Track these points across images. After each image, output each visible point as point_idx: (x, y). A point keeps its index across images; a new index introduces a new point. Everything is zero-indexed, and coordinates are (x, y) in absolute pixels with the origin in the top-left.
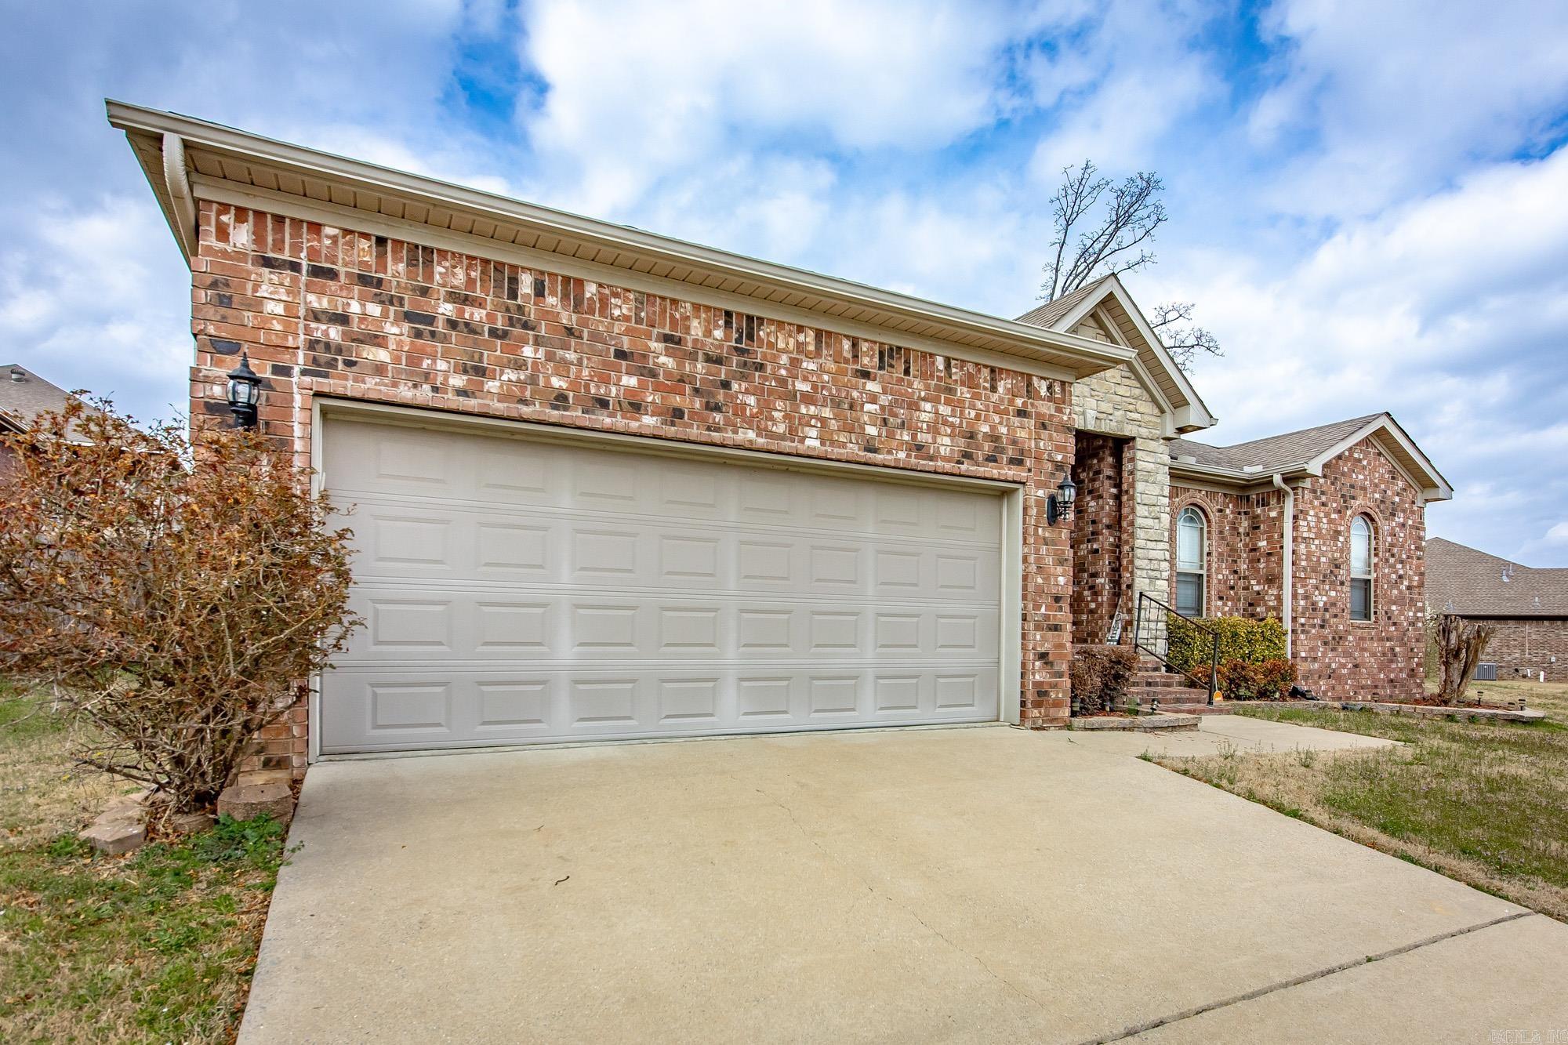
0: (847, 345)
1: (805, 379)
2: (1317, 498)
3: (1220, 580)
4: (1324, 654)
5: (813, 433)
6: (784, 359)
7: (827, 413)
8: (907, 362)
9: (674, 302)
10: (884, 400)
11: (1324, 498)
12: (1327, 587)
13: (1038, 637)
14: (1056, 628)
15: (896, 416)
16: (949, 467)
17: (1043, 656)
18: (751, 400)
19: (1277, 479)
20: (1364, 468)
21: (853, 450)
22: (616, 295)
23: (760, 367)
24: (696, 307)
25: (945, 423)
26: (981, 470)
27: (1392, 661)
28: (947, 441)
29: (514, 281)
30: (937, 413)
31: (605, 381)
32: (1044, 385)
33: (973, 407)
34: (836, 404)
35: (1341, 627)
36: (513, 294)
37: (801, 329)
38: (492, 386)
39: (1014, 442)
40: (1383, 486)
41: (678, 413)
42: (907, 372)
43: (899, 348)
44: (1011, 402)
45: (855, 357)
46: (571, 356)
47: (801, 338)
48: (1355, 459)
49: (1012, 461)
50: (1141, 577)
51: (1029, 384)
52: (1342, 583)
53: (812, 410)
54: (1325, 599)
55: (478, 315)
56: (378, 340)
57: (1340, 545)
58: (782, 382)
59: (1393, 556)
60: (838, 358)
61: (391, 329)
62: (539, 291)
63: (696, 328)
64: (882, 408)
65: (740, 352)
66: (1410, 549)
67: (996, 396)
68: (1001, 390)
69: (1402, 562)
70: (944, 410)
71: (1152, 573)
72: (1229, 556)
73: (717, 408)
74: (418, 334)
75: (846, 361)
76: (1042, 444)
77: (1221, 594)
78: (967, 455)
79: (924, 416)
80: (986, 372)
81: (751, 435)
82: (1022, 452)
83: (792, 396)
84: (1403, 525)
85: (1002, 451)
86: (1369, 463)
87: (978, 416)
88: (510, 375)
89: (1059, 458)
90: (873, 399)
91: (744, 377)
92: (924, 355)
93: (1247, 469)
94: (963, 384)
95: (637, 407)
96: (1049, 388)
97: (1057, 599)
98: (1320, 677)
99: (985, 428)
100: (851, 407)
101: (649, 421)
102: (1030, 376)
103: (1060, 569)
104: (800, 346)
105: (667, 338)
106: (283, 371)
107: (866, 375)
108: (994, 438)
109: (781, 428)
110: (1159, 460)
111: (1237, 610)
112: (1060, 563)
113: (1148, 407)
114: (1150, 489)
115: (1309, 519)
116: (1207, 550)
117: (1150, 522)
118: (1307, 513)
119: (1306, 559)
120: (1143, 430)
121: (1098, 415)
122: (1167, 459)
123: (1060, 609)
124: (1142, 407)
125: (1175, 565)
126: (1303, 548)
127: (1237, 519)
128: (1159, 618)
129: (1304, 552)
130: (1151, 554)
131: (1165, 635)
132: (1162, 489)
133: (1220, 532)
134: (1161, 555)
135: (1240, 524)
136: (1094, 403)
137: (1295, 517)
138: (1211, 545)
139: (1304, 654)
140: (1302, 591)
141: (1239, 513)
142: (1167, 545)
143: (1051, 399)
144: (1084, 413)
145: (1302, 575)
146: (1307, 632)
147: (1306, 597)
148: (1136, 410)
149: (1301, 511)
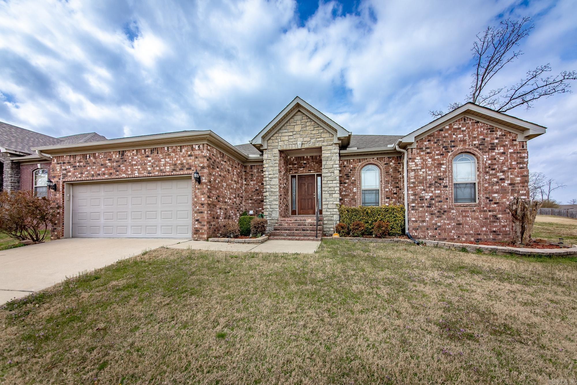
0: (143, 151)
1: (135, 161)
2: (423, 151)
3: (387, 192)
4: (431, 219)
5: (137, 172)
6: (130, 158)
7: (139, 167)
8: (158, 151)
9: (110, 152)
10: (152, 161)
11: (428, 151)
12: (433, 189)
13: (196, 215)
14: (201, 212)
15: (155, 164)
16: (168, 174)
17: (197, 220)
18: (124, 168)
19: (398, 149)
20: (463, 131)
21: (146, 174)
22: (101, 154)
23: (126, 161)
24: (114, 152)
25: (168, 163)
26: (177, 173)
27: (495, 222)
28: (168, 167)
29: (86, 156)
30: (166, 161)
31: (99, 170)
32: (197, 146)
33: (175, 157)
34: (141, 164)
35: (446, 207)
36: (86, 159)
37: (133, 150)
38: (84, 175)
39: (188, 164)
40: (481, 137)
41: (111, 174)
42: (158, 153)
43: (155, 148)
44: (187, 153)
45: (145, 153)
46: (94, 167)
47: (133, 152)
48: (455, 129)
49: (187, 169)
50: (325, 193)
51: (192, 147)
52: (445, 187)
53: (136, 167)
54: (431, 194)
55: (82, 164)
56: (70, 172)
57: (442, 169)
58: (130, 163)
59: (493, 169)
60: (141, 154)
61: (71, 169)
62: (90, 157)
63: (114, 156)
64: (152, 163)
65: (122, 159)
66: (511, 165)
67: (182, 153)
68: (183, 151)
69: (503, 172)
70: (168, 160)
71: (330, 192)
72: (393, 181)
73: (118, 171)
74: (74, 169)
75: (143, 154)
76: (196, 163)
77: (388, 197)
78: (174, 170)
79: (162, 163)
80: (179, 148)
81: (124, 175)
82: (190, 166)
83: (132, 165)
84: (504, 153)
85: (184, 167)
86: (468, 128)
87: (177, 160)
88: (86, 173)
89: (202, 165)
90: (150, 161)
91: (123, 164)
92: (162, 148)
93: (389, 146)
94: (172, 152)
95: (104, 174)
96: (199, 147)
97: (202, 204)
98: (427, 229)
99: (179, 162)
100: (145, 165)
101: (106, 176)
102: (192, 145)
103: (202, 196)
104: (133, 154)
105: (109, 160)
106: (60, 179)
107: (148, 156)
108: (182, 164)
109: (130, 173)
110: (332, 152)
111: (399, 202)
112: (203, 194)
113: (327, 135)
114: (329, 163)
115: (416, 161)
116: (380, 180)
117: (329, 174)
118: (415, 159)
119: (415, 178)
120: (325, 143)
121: (303, 143)
122: (337, 151)
123: (204, 207)
124: (324, 135)
125: (360, 188)
126: (412, 174)
127: (397, 166)
128: (335, 207)
129: (413, 175)
130: (330, 185)
131: (338, 213)
132: (335, 162)
133: (387, 172)
134: (334, 185)
135: (400, 168)
136: (301, 139)
137: (407, 162)
138: (381, 178)
139: (414, 219)
140: (412, 192)
141: (399, 163)
142: (338, 182)
143: (199, 150)
144: (297, 144)
145: (412, 185)
146: (416, 210)
147: (415, 195)
148: (321, 137)
149: (410, 159)
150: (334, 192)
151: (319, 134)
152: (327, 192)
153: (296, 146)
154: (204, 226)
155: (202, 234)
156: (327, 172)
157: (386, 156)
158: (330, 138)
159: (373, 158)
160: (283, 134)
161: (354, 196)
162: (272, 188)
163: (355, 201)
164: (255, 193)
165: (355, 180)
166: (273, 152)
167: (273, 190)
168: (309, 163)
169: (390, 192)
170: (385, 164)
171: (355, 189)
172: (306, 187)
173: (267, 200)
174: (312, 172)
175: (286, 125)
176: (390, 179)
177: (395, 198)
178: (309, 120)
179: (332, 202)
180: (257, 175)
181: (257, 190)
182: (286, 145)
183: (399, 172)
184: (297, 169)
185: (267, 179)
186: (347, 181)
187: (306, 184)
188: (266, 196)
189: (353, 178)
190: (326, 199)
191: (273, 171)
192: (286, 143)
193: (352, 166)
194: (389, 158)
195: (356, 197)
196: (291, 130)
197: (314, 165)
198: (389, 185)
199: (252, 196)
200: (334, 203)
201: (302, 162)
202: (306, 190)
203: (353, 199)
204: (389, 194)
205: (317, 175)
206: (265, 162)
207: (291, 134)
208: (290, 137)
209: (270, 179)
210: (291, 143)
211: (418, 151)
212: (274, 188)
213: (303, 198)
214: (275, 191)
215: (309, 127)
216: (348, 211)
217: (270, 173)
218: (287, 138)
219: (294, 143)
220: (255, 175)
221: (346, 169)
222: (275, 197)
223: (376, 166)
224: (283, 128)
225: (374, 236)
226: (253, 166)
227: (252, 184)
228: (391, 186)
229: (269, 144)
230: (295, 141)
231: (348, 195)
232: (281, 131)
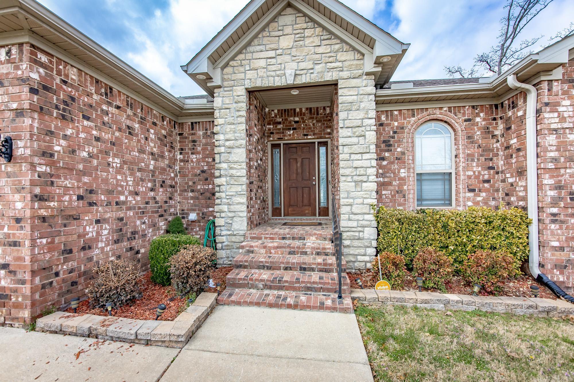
3: (469, 177)
14: (15, 244)
17: (4, 266)
19: (511, 81)
32: (4, 52)
50: (345, 181)
71: (356, 178)
72: (482, 155)
77: (473, 188)
89: (15, 106)
96: (8, 53)
97: (18, 220)
103: (17, 196)
110: (361, 92)
111: (494, 199)
112: (18, 191)
113: (350, 55)
114: (353, 115)
115: (560, 109)
116: (454, 153)
117: (355, 140)
118: (558, 104)
119: (558, 150)
120: (345, 73)
121: (298, 72)
122: (372, 89)
123: (22, 228)
124: (341, 56)
125: (414, 168)
126: (552, 139)
127: (491, 124)
128: (368, 212)
129: (554, 143)
130: (356, 164)
131: (375, 224)
132: (367, 113)
133: (469, 138)
134: (367, 163)
135: (496, 128)
136: (294, 65)
137: (538, 112)
138: (458, 149)
139: (556, 244)
140: (551, 182)
141: (495, 119)
142: (375, 156)
143: (9, 61)
144: (285, 74)
145: (551, 166)
146: (562, 222)
147: (558, 187)
148: (337, 61)
149: (547, 104)
150: (364, 178)
151: (332, 54)
152: (349, 179)
153: (283, 80)
154: (23, 282)
155: (18, 306)
156: (349, 134)
158: (355, 62)
159: (441, 108)
160: (256, 55)
161: (400, 185)
162: (231, 168)
163: (404, 196)
164: (201, 177)
165: (403, 153)
166: (235, 94)
167: (233, 172)
168: (304, 122)
169: (477, 177)
170: (466, 121)
171: (402, 171)
172: (299, 165)
173: (223, 195)
174: (310, 138)
175: (260, 36)
176: (475, 150)
177: (487, 190)
178: (310, 24)
179: (360, 201)
180: (204, 141)
181: (203, 172)
182: (262, 77)
183: (494, 136)
184: (283, 133)
185: (222, 149)
186: (387, 154)
187: (299, 160)
188: (219, 186)
189: (399, 150)
190: (348, 192)
191: (235, 132)
192: (261, 73)
193: (396, 124)
194: (473, 107)
195: (405, 187)
196: (273, 46)
197: (313, 124)
198: (475, 164)
199: (194, 183)
200: (366, 201)
201: (292, 119)
202: (300, 171)
203: (400, 192)
204: (473, 181)
205: (319, 143)
206: (217, 114)
207: (272, 54)
208: (269, 60)
209: (229, 150)
210: (273, 74)
211: (566, 87)
212: (236, 169)
213: (294, 185)
214: (238, 174)
215: (311, 39)
216: (399, 220)
217: (228, 136)
218: (262, 63)
219: (278, 73)
220: (200, 141)
221: (384, 130)
222: (239, 188)
223: (446, 125)
224: (256, 41)
225: (476, 289)
226: (196, 123)
227: (194, 160)
228: (478, 166)
229: (225, 77)
230: (280, 70)
231: (390, 184)
232: (251, 49)
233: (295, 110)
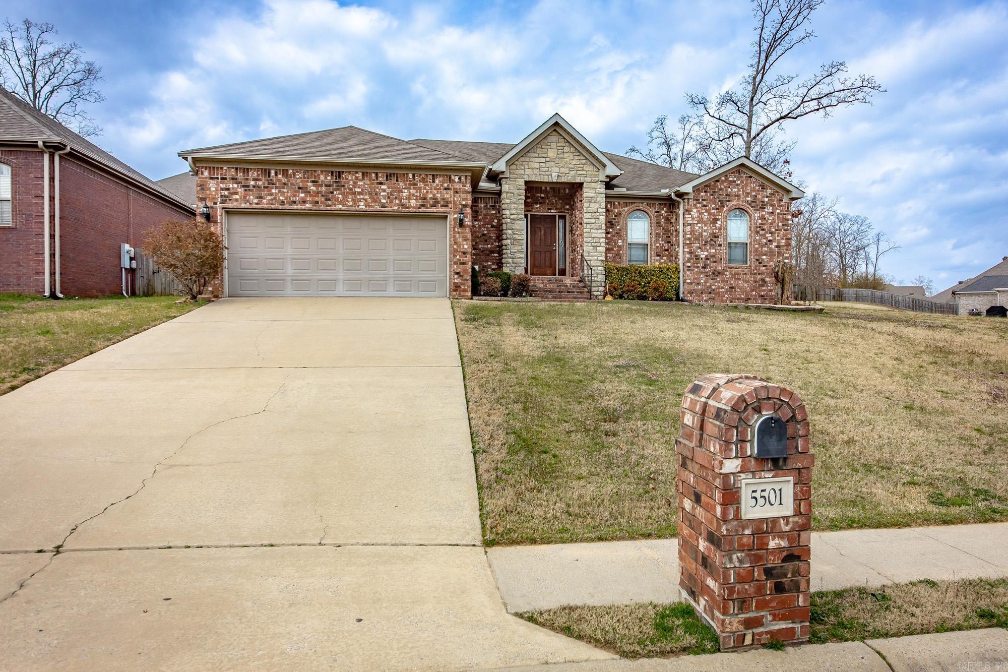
0: (373, 175)
1: (359, 187)
2: (699, 203)
3: (657, 247)
4: (706, 282)
5: (362, 204)
6: (351, 182)
7: (367, 197)
8: (397, 177)
9: (315, 171)
10: (388, 191)
11: (705, 203)
12: (708, 248)
13: (455, 267)
14: (463, 264)
15: (393, 195)
16: (414, 210)
17: (457, 274)
18: (340, 196)
19: (673, 196)
20: (738, 185)
21: (377, 207)
22: (297, 172)
23: (343, 186)
24: (322, 172)
25: (413, 195)
26: (429, 210)
28: (414, 201)
29: (269, 173)
30: (410, 192)
31: (295, 196)
32: (457, 178)
33: (425, 189)
34: (370, 194)
35: (720, 268)
36: (269, 176)
37: (357, 173)
38: (264, 201)
39: (444, 199)
40: (754, 194)
41: (317, 202)
42: (397, 181)
43: (394, 174)
44: (442, 185)
45: (377, 178)
46: (285, 190)
47: (357, 175)
48: (731, 181)
49: (442, 206)
51: (450, 178)
52: (720, 245)
53: (362, 197)
54: (706, 253)
55: (260, 183)
56: (236, 193)
57: (718, 225)
58: (351, 189)
59: (763, 230)
60: (370, 179)
61: (239, 190)
62: (276, 174)
63: (322, 177)
64: (388, 193)
65: (336, 182)
66: (778, 226)
67: (435, 184)
68: (437, 182)
69: (771, 233)
70: (413, 191)
71: (593, 244)
72: (664, 234)
73: (329, 200)
74: (246, 190)
75: (374, 180)
76: (456, 199)
77: (659, 254)
78: (423, 205)
79: (404, 194)
80: (431, 177)
81: (341, 206)
82: (447, 202)
83: (355, 193)
84: (772, 213)
85: (439, 202)
86: (742, 182)
87: (427, 192)
88: (269, 198)
89: (464, 203)
90: (384, 191)
91: (338, 190)
92: (404, 174)
93: (663, 191)
94: (420, 182)
95: (304, 202)
96: (460, 179)
97: (464, 253)
98: (702, 293)
99: (431, 196)
100: (376, 194)
101: (308, 206)
102: (450, 176)
103: (465, 243)
104: (357, 178)
105: (313, 182)
106: (215, 203)
107: (381, 184)
108: (435, 198)
109: (351, 204)
110: (597, 192)
111: (670, 261)
112: (466, 240)
113: (591, 168)
114: (593, 205)
115: (693, 213)
116: (650, 232)
117: (593, 221)
118: (692, 211)
119: (691, 234)
120: (588, 179)
121: (560, 174)
122: (603, 190)
123: (466, 257)
124: (587, 168)
125: (626, 240)
126: (688, 228)
127: (670, 215)
128: (600, 265)
129: (689, 230)
130: (594, 235)
131: (604, 272)
132: (600, 205)
133: (657, 223)
134: (600, 235)
135: (672, 218)
136: (557, 169)
137: (684, 213)
138: (652, 229)
139: (689, 281)
140: (688, 250)
141: (671, 212)
142: (604, 231)
143: (460, 182)
144: (551, 175)
145: (688, 242)
146: (692, 270)
147: (690, 253)
148: (583, 170)
149: (687, 210)
150: (598, 245)
151: (581, 166)
152: (590, 244)
153: (550, 178)
154: (467, 280)
155: (465, 290)
156: (590, 217)
157: (657, 202)
158: (594, 173)
159: (643, 203)
160: (532, 159)
161: (619, 251)
162: (514, 234)
163: (620, 258)
164: (482, 239)
165: (620, 230)
166: (517, 183)
167: (515, 236)
168: (548, 198)
169: (661, 247)
170: (656, 212)
171: (620, 241)
172: (542, 232)
173: (509, 252)
174: (553, 212)
175: (535, 147)
176: (661, 231)
177: (667, 256)
178: (567, 144)
179: (596, 258)
180: (484, 212)
181: (484, 235)
182: (536, 175)
183: (671, 223)
184: (531, 206)
185: (508, 220)
186: (611, 230)
187: (543, 229)
188: (506, 245)
189: (618, 227)
190: (589, 252)
191: (517, 209)
192: (536, 171)
193: (616, 211)
194: (660, 204)
195: (621, 252)
196: (544, 155)
197: (556, 201)
198: (660, 239)
199: (476, 243)
200: (599, 258)
201: (539, 195)
202: (543, 238)
203: (618, 255)
204: (659, 250)
205: (559, 216)
206: (504, 196)
207: (543, 160)
208: (541, 164)
209: (513, 222)
210: (543, 173)
211: (695, 202)
212: (517, 234)
213: (538, 250)
214: (519, 238)
215: (568, 154)
216: (617, 269)
217: (513, 212)
218: (537, 165)
219: (547, 173)
220: (481, 212)
221: (609, 214)
222: (520, 248)
223: (645, 213)
224: (532, 150)
225: (650, 299)
226: (478, 198)
227: (477, 226)
228: (662, 240)
229: (511, 171)
230: (548, 171)
231: (612, 249)
232: (529, 155)
233: (541, 188)
